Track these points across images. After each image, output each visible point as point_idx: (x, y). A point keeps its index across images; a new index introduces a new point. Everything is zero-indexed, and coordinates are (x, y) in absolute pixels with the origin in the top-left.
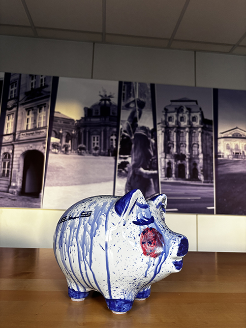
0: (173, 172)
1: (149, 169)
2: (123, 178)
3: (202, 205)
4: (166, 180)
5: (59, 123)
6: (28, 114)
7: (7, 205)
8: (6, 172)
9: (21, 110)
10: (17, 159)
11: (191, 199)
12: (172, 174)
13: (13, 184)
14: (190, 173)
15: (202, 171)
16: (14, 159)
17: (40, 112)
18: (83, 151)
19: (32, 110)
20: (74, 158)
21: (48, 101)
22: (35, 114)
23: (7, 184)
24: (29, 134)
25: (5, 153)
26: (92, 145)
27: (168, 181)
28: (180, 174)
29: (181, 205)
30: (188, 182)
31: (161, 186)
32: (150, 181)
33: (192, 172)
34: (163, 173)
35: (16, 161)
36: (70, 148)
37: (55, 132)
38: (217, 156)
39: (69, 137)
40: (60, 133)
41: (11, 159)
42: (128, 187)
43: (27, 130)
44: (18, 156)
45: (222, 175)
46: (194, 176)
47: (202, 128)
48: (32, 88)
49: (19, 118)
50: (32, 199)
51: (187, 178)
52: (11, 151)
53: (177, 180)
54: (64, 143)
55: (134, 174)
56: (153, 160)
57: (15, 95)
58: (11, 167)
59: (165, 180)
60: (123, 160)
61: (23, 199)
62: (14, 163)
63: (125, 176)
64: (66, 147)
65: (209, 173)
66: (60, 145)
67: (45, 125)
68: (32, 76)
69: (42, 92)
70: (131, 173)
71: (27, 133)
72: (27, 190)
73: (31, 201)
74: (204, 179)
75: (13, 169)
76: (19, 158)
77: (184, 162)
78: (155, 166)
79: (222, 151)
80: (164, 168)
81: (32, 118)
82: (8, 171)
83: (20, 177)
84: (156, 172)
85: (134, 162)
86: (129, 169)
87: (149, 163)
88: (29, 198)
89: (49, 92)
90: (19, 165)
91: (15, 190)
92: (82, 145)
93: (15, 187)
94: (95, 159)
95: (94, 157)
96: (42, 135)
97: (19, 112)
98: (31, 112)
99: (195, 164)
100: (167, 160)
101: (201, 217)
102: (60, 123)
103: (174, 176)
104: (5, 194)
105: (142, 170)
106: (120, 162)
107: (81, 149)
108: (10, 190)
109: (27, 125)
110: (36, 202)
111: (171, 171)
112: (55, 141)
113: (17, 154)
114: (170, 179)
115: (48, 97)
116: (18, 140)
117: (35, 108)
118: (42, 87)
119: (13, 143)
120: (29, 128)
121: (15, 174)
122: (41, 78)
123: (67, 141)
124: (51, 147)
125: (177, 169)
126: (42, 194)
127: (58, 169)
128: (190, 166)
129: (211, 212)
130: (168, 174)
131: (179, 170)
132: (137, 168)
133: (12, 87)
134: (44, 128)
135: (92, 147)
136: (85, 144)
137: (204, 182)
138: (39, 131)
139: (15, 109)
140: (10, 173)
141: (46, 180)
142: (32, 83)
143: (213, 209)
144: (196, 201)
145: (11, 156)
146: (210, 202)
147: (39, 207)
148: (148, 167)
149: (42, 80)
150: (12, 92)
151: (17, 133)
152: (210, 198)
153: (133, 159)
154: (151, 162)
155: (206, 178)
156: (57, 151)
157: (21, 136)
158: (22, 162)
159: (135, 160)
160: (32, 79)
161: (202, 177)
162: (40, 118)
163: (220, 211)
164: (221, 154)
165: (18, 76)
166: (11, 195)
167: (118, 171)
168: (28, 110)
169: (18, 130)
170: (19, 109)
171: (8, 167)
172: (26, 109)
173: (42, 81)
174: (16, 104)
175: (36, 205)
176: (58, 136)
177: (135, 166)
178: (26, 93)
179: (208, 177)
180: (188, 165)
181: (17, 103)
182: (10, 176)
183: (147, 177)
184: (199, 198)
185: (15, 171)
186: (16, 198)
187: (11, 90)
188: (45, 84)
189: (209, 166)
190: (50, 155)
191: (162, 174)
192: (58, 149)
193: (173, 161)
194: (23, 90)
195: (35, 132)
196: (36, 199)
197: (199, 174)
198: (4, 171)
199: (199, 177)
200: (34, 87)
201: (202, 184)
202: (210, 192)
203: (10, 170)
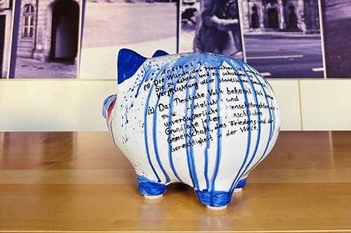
0: (261, 20)
1: (226, 18)
2: (190, 31)
3: (305, 66)
4: (252, 31)
7: (32, 75)
8: (29, 31)
10: (43, 13)
11: (288, 58)
12: (259, 23)
13: (39, 47)
14: (285, 21)
15: (302, 17)
16: (39, 13)
20: (121, 7)
23: (31, 47)
25: (26, 5)
27: (254, 33)
28: (272, 22)
29: (275, 67)
30: (283, 34)
31: (245, 41)
32: (228, 35)
33: (288, 19)
34: (247, 22)
35: (41, 15)
41: (35, 13)
42: (197, 44)
44: (45, 8)
45: (332, 22)
50: (65, 67)
51: (282, 27)
52: (34, 2)
53: (267, 31)
55: (204, 24)
58: (34, 23)
59: (250, 32)
60: (188, 7)
61: (53, 67)
62: (39, 18)
63: (192, 28)
65: (313, 19)
70: (200, 24)
72: (58, 54)
73: (64, 69)
74: (307, 28)
75: (38, 27)
76: (46, 10)
77: (276, 5)
78: (235, 13)
80: (248, 16)
82: (31, 29)
83: (47, 37)
84: (235, 21)
85: (203, 9)
86: (197, 18)
87: (226, 9)
88: (61, 65)
90: (46, 20)
91: (41, 55)
93: (41, 51)
94: (149, 6)
95: (148, 4)
99: (292, 8)
100: (251, 4)
101: (305, 83)
103: (262, 25)
104: (29, 60)
105: (215, 19)
106: (184, 10)
108: (35, 55)
110: (70, 71)
111: (258, 20)
113: (42, 6)
114: (256, 30)
121: (41, 33)
125: (267, 15)
126: (77, 59)
127: (98, 24)
128: (284, 10)
129: (319, 75)
131: (269, 17)
132: (208, 17)
137: (307, 33)
140: (34, 32)
141: (83, 38)
143: (323, 71)
144: (297, 61)
145: (35, 9)
147: (75, 77)
148: (224, 15)
152: (316, 56)
153: (203, 4)
154: (228, 7)
155: (309, 27)
158: (49, 16)
159: (205, 6)
163: (333, 74)
166: (36, 61)
167: (182, 22)
171: (32, 24)
175: (70, 75)
177: (206, 14)
179: (312, 25)
180: (281, 9)
182: (34, 36)
183: (223, 29)
184: (301, 56)
185: (41, 28)
186: (43, 66)
189: (312, 9)
191: (244, 24)
193: (259, 4)
196: (70, 66)
197: (299, 21)
198: (26, 29)
199: (298, 25)
201: (304, 35)
202: (317, 47)
203: (34, 27)
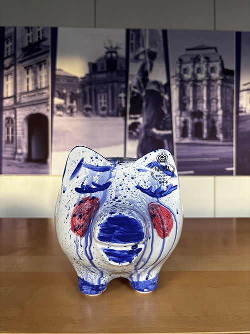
0: (190, 132)
1: (163, 130)
2: (134, 140)
3: (221, 166)
4: (182, 140)
5: (62, 81)
6: (28, 73)
7: (15, 172)
8: (11, 138)
9: (20, 68)
10: (21, 124)
11: (208, 161)
12: (188, 134)
13: (19, 151)
14: (208, 133)
15: (221, 129)
16: (18, 124)
17: (40, 70)
18: (89, 112)
19: (32, 68)
20: (81, 120)
21: (47, 57)
22: (35, 72)
23: (13, 151)
24: (31, 96)
25: (7, 118)
26: (99, 104)
28: (198, 133)
29: (198, 167)
30: (205, 142)
31: (176, 147)
32: (163, 143)
33: (210, 130)
34: (179, 133)
35: (19, 126)
36: (75, 110)
37: (58, 92)
38: (238, 111)
39: (73, 97)
40: (63, 94)
41: (14, 125)
43: (28, 92)
44: (22, 120)
45: (243, 133)
46: (212, 135)
47: (223, 80)
48: (29, 43)
49: (18, 78)
50: (40, 166)
51: (205, 137)
52: (13, 116)
53: (193, 140)
54: (68, 104)
55: (146, 136)
56: (167, 118)
57: (11, 52)
58: (15, 132)
59: (180, 140)
60: (134, 121)
61: (31, 166)
62: (18, 128)
63: (136, 138)
64: (71, 108)
65: (228, 130)
66: (64, 106)
67: (47, 85)
68: (28, 29)
69: (41, 47)
70: (143, 135)
71: (29, 94)
72: (34, 156)
73: (39, 168)
74: (224, 138)
75: (18, 135)
76: (23, 123)
77: (201, 120)
78: (169, 126)
79: (244, 106)
80: (180, 128)
81: (32, 77)
83: (25, 143)
84: (170, 132)
85: (145, 123)
86: (140, 130)
87: (163, 122)
88: (37, 164)
89: (48, 46)
90: (23, 130)
91: (21, 157)
92: (88, 106)
93: (21, 154)
94: (103, 120)
95: (102, 118)
96: (44, 96)
97: (18, 72)
98: (30, 71)
99: (214, 122)
100: (183, 119)
101: (220, 179)
102: (63, 83)
103: (190, 135)
104: (12, 161)
105: (155, 130)
106: (130, 123)
107: (87, 109)
108: (17, 157)
109: (28, 86)
110: (44, 168)
111: (187, 131)
112: (59, 103)
113: (20, 119)
114: (185, 139)
115: (47, 52)
116: (19, 103)
117: (34, 66)
118: (40, 41)
119: (15, 106)
120: (31, 89)
121: (21, 140)
122: (38, 30)
123: (72, 102)
124: (55, 109)
125: (194, 128)
126: (49, 160)
127: (64, 133)
128: (207, 124)
129: (230, 173)
130: (184, 134)
131: (196, 129)
132: (149, 129)
133: (8, 43)
134: (47, 88)
135: (100, 107)
136: (91, 103)
137: (224, 141)
138: (41, 92)
139: (12, 68)
140: (15, 140)
142: (29, 37)
143: (233, 171)
144: (215, 162)
145: (14, 121)
146: (230, 163)
147: (47, 173)
148: (161, 127)
149: (39, 32)
150: (7, 48)
151: (17, 95)
152: (229, 159)
153: (145, 119)
154: (165, 121)
156: (61, 113)
157: (23, 99)
158: (26, 127)
159: (147, 120)
160: (29, 32)
161: (221, 136)
162: (41, 77)
163: (241, 172)
164: (243, 110)
165: (13, 30)
166: (18, 162)
167: (129, 133)
168: (27, 68)
169: (18, 91)
170: (18, 67)
171: (12, 133)
172: (25, 68)
173: (39, 34)
174: (14, 63)
175: (44, 172)
176: (62, 96)
177: (148, 127)
178: (24, 49)
179: (227, 135)
180: (205, 123)
181: (15, 60)
182: (15, 143)
183: (160, 138)
184: (217, 159)
185: (19, 137)
186: (23, 165)
187: (6, 46)
188: (43, 36)
189: (228, 123)
190: (55, 118)
191: (177, 135)
192: (63, 111)
193: (189, 119)
194: (20, 45)
195: (37, 93)
196: (44, 166)
197: (218, 132)
198: (8, 137)
199: (217, 136)
200: (31, 41)
201: (221, 143)
202: (229, 152)
203: (14, 136)
